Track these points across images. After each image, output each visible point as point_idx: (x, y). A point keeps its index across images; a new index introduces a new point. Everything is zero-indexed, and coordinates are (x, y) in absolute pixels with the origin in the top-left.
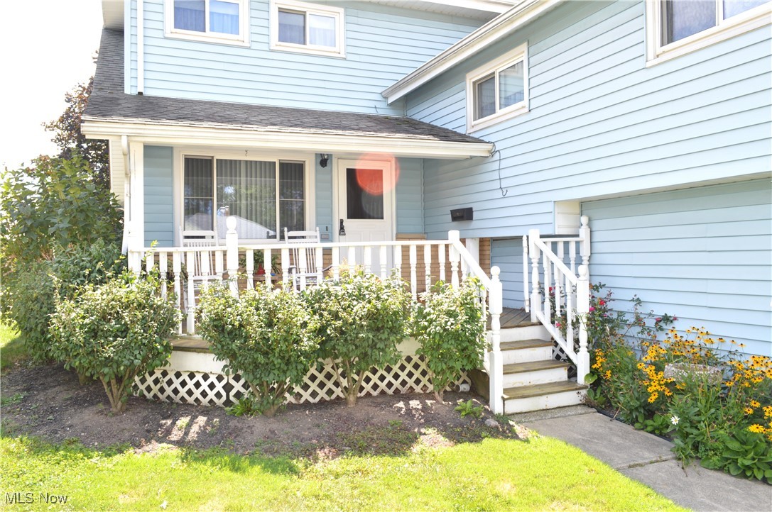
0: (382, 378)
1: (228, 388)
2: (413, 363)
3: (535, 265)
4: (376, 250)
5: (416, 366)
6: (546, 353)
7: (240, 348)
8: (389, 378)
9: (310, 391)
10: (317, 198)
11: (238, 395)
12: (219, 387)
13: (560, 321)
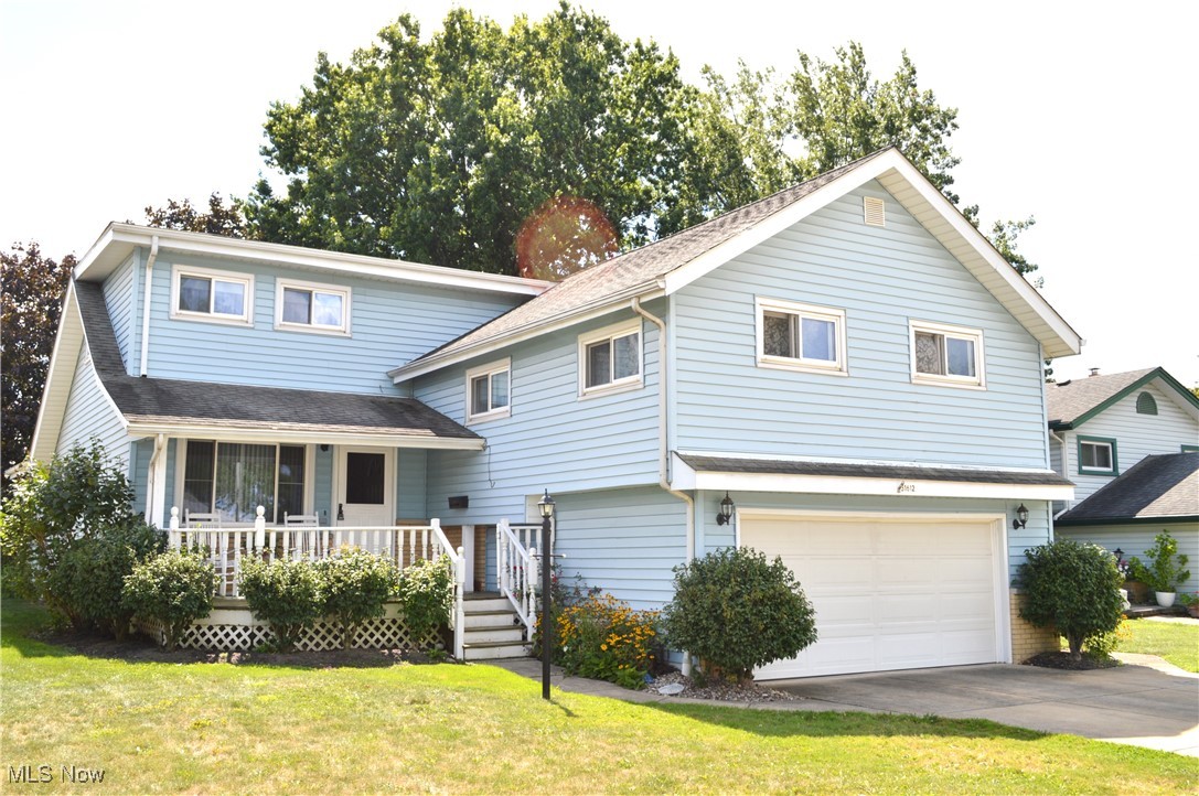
0: (372, 635)
1: (252, 636)
2: (397, 625)
3: (505, 548)
4: (383, 533)
5: (400, 628)
6: (508, 620)
7: (270, 599)
8: (377, 635)
9: (314, 642)
10: (317, 481)
11: (260, 642)
12: (245, 636)
13: (519, 595)
